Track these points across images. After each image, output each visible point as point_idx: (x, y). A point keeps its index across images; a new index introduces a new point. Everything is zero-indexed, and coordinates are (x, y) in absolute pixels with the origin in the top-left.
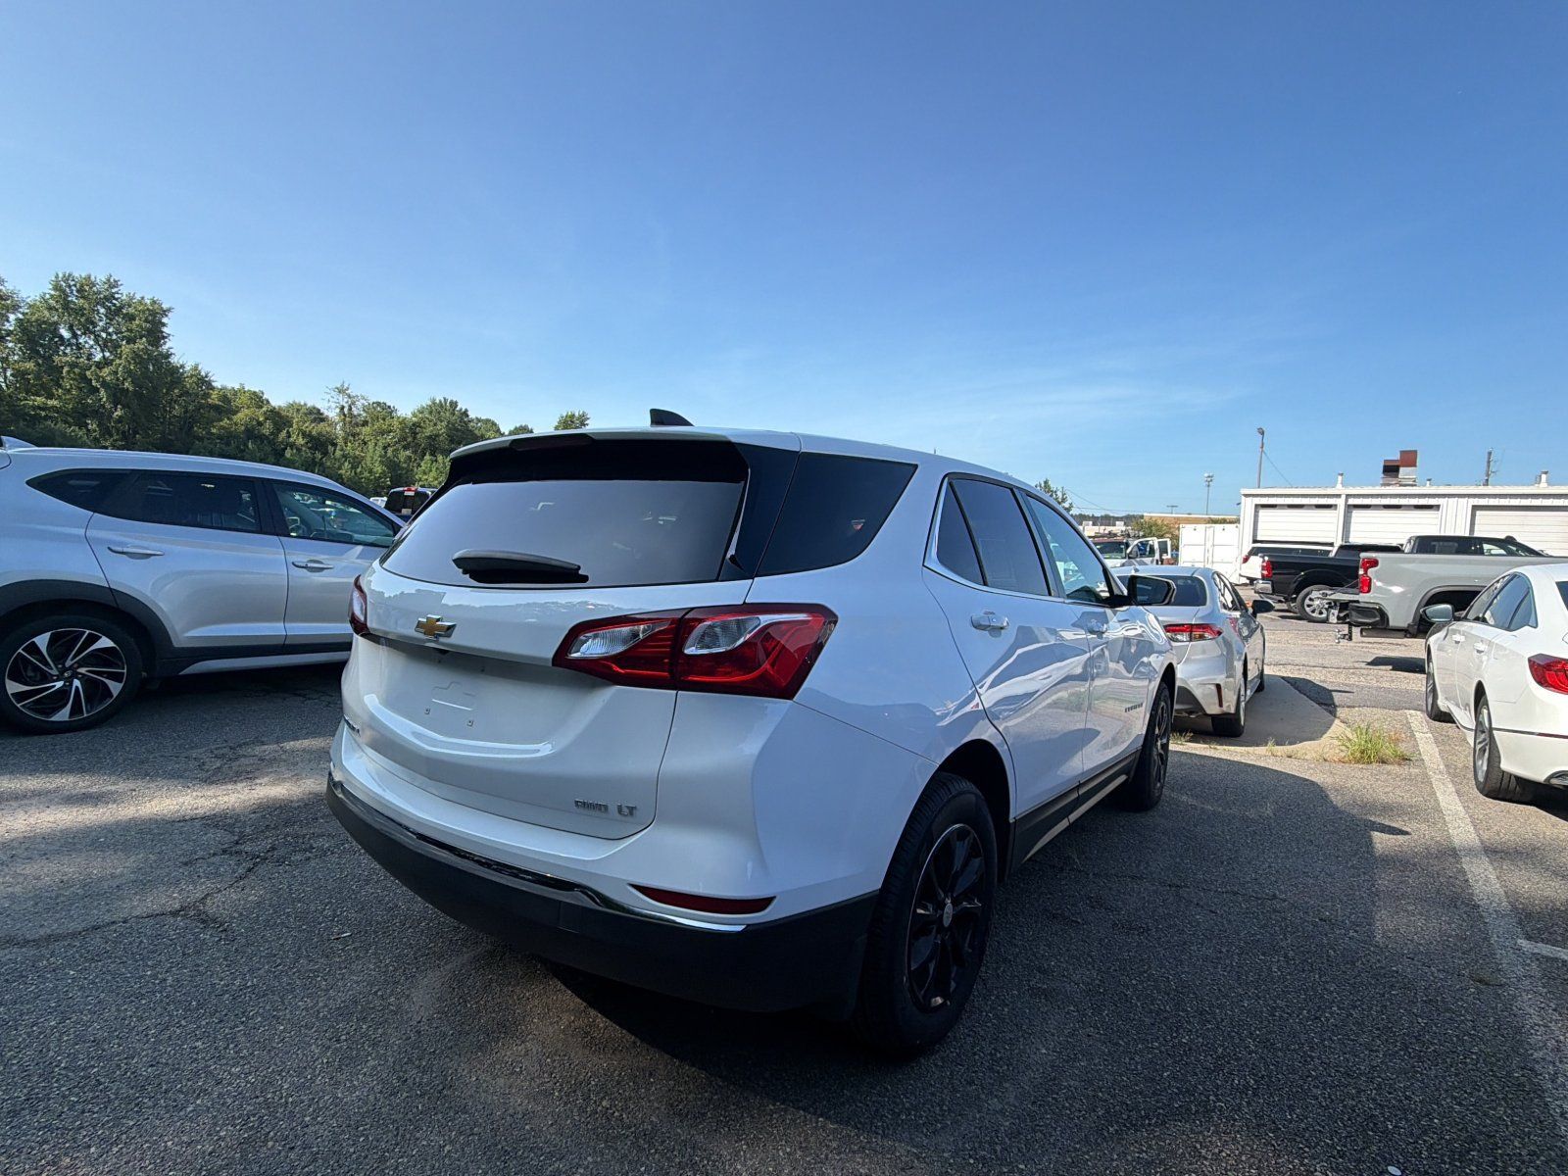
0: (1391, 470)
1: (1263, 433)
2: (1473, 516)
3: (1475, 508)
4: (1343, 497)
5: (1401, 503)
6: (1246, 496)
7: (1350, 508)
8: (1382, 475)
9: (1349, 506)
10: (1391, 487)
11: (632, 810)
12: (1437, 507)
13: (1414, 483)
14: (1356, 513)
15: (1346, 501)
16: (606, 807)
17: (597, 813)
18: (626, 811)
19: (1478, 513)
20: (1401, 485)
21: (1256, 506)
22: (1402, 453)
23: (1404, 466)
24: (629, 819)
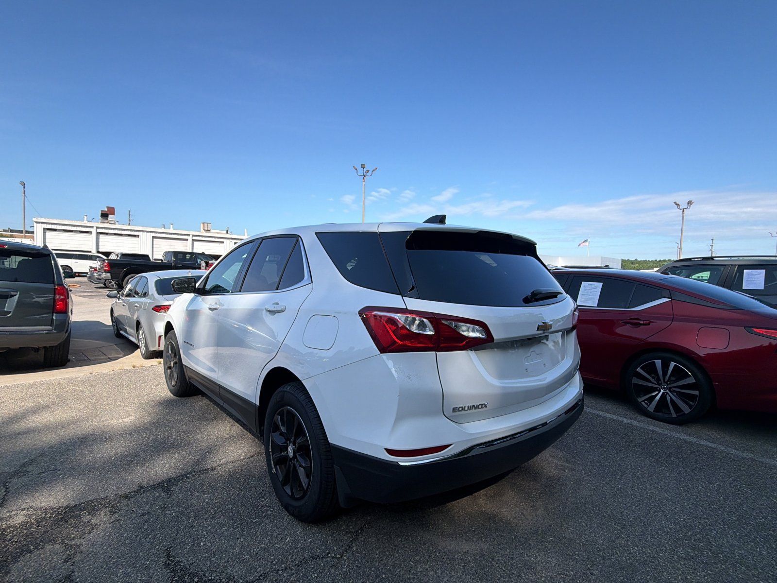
0: (105, 215)
1: (24, 184)
2: (153, 241)
3: (153, 237)
4: (95, 228)
5: (122, 233)
6: (37, 222)
7: (99, 234)
8: (100, 218)
9: (98, 233)
10: (105, 224)
12: (138, 236)
13: (116, 223)
14: (101, 237)
15: (96, 230)
19: (154, 239)
20: (110, 223)
21: (44, 229)
22: (108, 208)
23: (111, 214)
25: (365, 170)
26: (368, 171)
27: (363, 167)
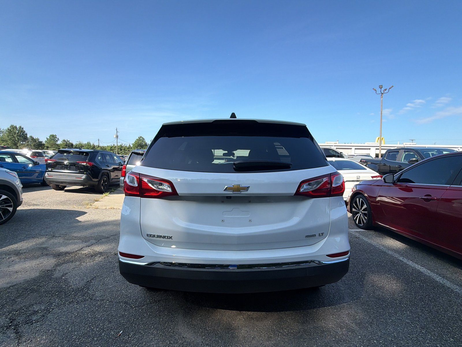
11: (322, 234)
16: (315, 235)
17: (312, 238)
18: (321, 234)
24: (322, 237)
25: (383, 89)
26: (386, 90)
27: (381, 87)
